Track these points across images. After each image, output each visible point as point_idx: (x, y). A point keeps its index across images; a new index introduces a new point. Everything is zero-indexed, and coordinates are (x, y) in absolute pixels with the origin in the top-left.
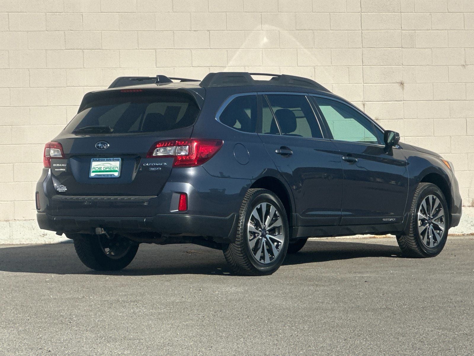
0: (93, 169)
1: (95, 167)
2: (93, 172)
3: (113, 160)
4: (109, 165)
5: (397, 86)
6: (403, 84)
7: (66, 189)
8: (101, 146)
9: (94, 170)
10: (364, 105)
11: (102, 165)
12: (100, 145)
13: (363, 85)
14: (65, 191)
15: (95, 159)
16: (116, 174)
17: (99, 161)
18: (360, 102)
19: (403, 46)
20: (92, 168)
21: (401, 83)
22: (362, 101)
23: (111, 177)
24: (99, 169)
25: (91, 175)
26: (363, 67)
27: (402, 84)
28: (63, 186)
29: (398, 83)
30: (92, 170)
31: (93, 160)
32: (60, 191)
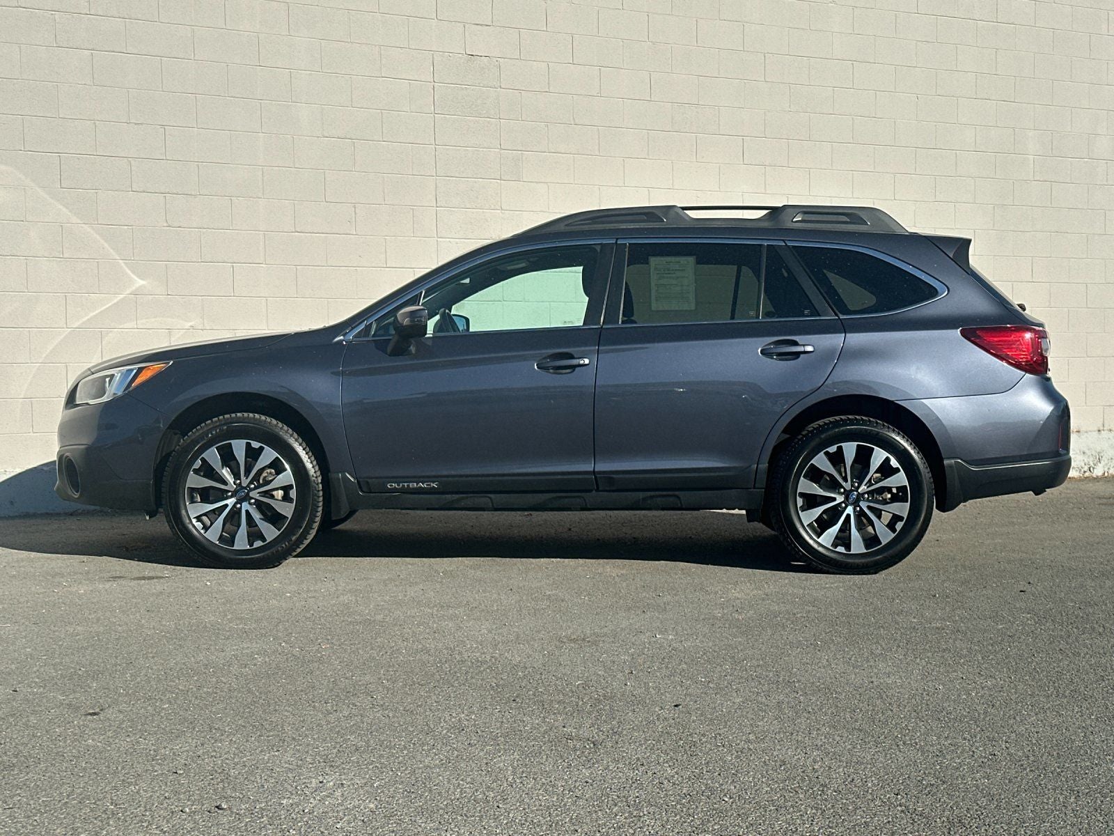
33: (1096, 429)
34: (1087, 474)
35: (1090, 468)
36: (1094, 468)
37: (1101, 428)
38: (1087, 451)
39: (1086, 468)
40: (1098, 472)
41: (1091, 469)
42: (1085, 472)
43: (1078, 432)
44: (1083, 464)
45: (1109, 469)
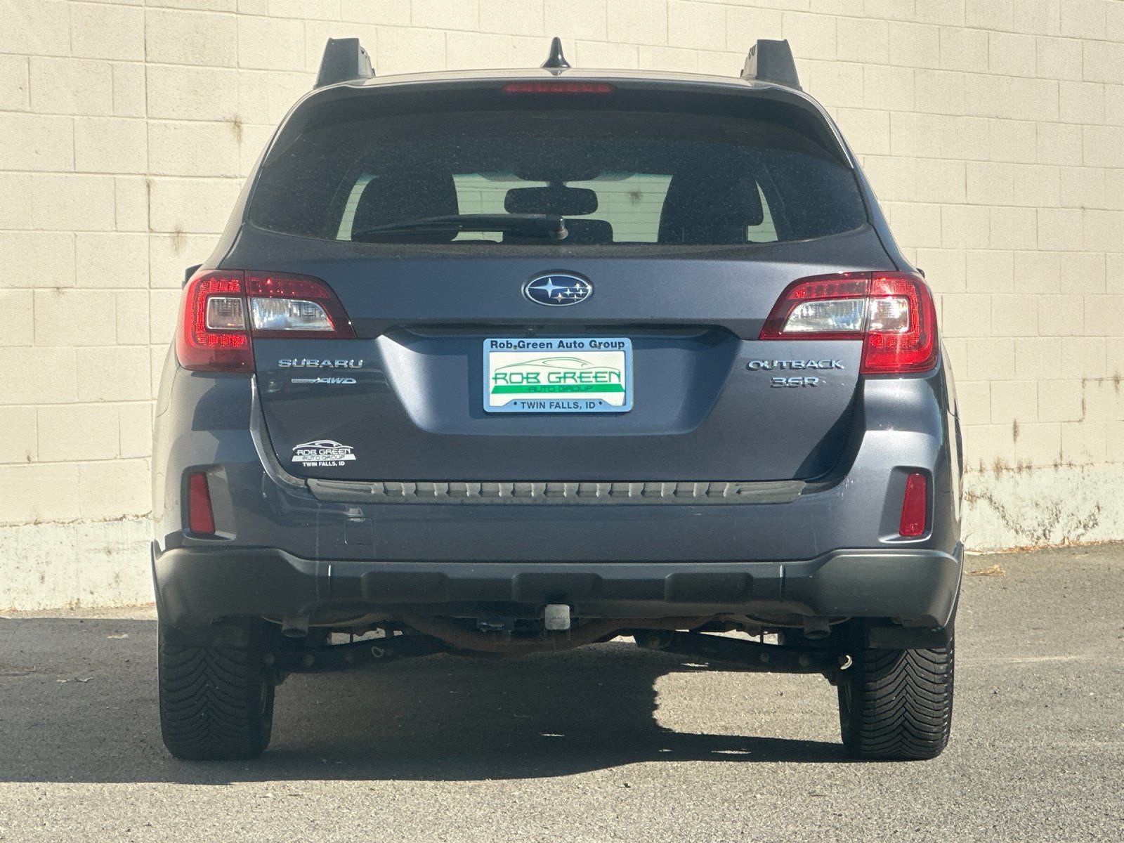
0: (496, 379)
1: (508, 371)
2: (498, 390)
3: (596, 347)
4: (575, 366)
5: (226, 131)
6: (239, 126)
7: (352, 457)
8: (555, 293)
9: (501, 383)
10: (148, 186)
11: (540, 363)
12: (550, 288)
13: (147, 123)
14: (342, 464)
15: (499, 341)
16: (615, 400)
17: (521, 347)
18: (140, 177)
19: (241, 10)
20: (492, 375)
21: (235, 122)
22: (145, 175)
23: (589, 410)
24: (527, 378)
25: (491, 404)
26: (148, 65)
27: (237, 124)
28: (335, 444)
29: (227, 121)
30: (492, 384)
31: (493, 344)
32: (309, 465)
33: (1051, 463)
34: (1042, 542)
35: (1044, 530)
36: (1050, 531)
37: (1059, 461)
38: (1041, 502)
39: (1040, 532)
40: (1055, 538)
41: (1047, 532)
42: (1038, 538)
43: (1029, 467)
44: (1036, 526)
45: (1069, 532)
